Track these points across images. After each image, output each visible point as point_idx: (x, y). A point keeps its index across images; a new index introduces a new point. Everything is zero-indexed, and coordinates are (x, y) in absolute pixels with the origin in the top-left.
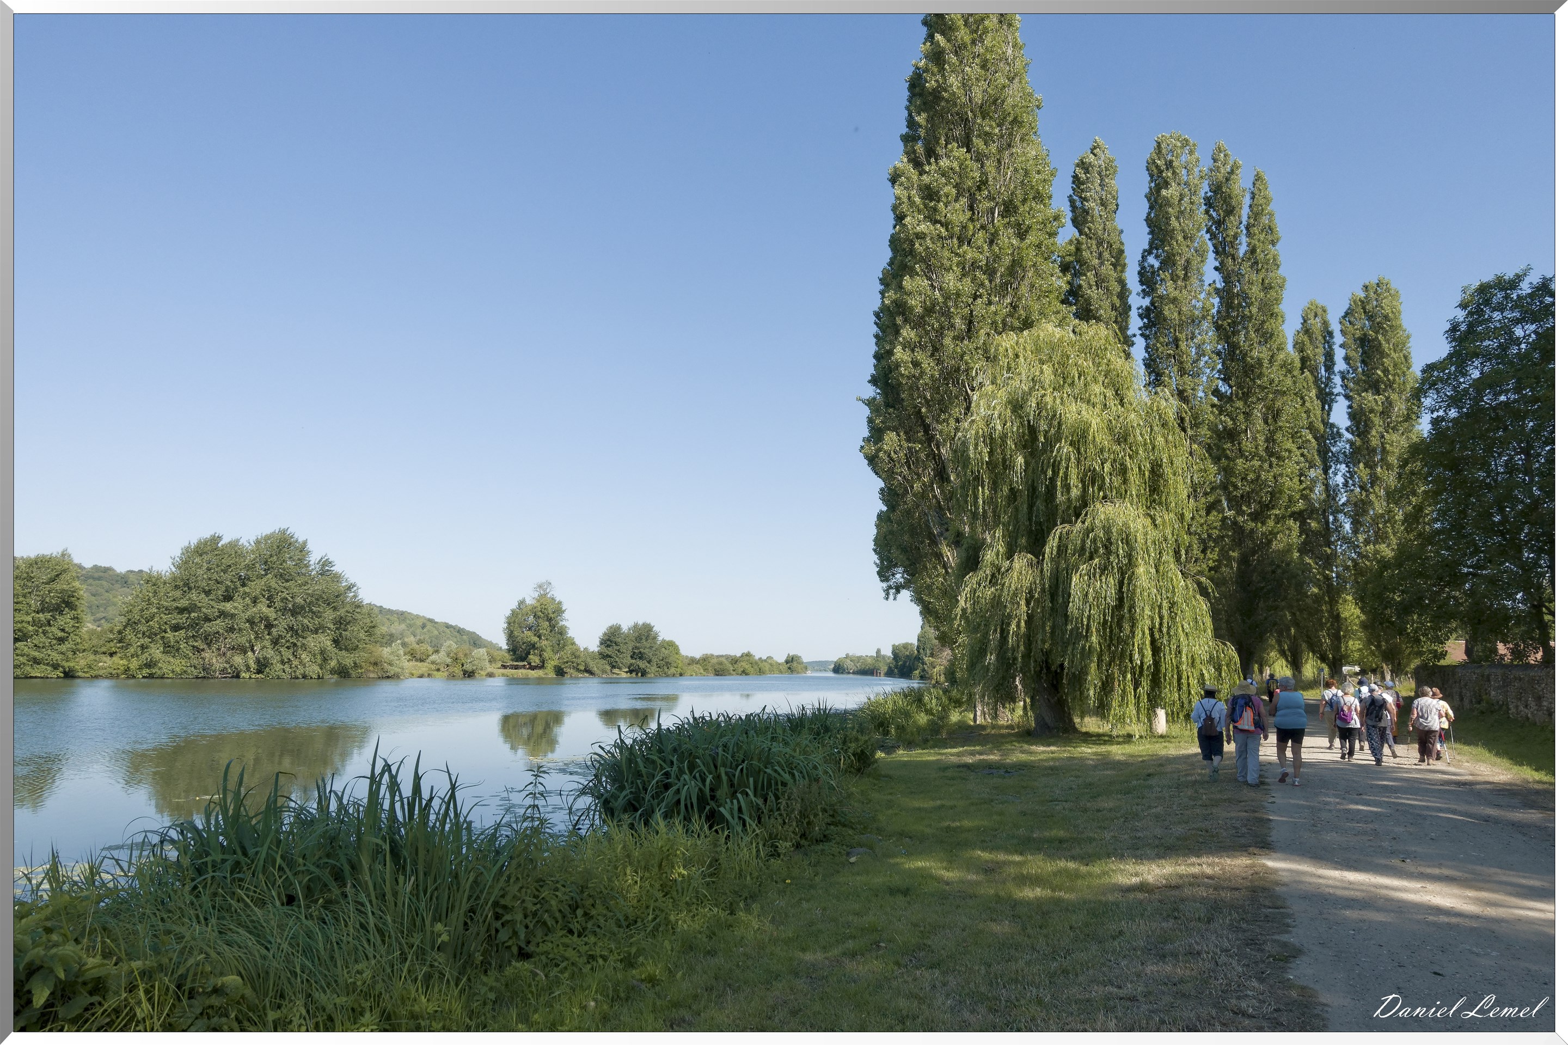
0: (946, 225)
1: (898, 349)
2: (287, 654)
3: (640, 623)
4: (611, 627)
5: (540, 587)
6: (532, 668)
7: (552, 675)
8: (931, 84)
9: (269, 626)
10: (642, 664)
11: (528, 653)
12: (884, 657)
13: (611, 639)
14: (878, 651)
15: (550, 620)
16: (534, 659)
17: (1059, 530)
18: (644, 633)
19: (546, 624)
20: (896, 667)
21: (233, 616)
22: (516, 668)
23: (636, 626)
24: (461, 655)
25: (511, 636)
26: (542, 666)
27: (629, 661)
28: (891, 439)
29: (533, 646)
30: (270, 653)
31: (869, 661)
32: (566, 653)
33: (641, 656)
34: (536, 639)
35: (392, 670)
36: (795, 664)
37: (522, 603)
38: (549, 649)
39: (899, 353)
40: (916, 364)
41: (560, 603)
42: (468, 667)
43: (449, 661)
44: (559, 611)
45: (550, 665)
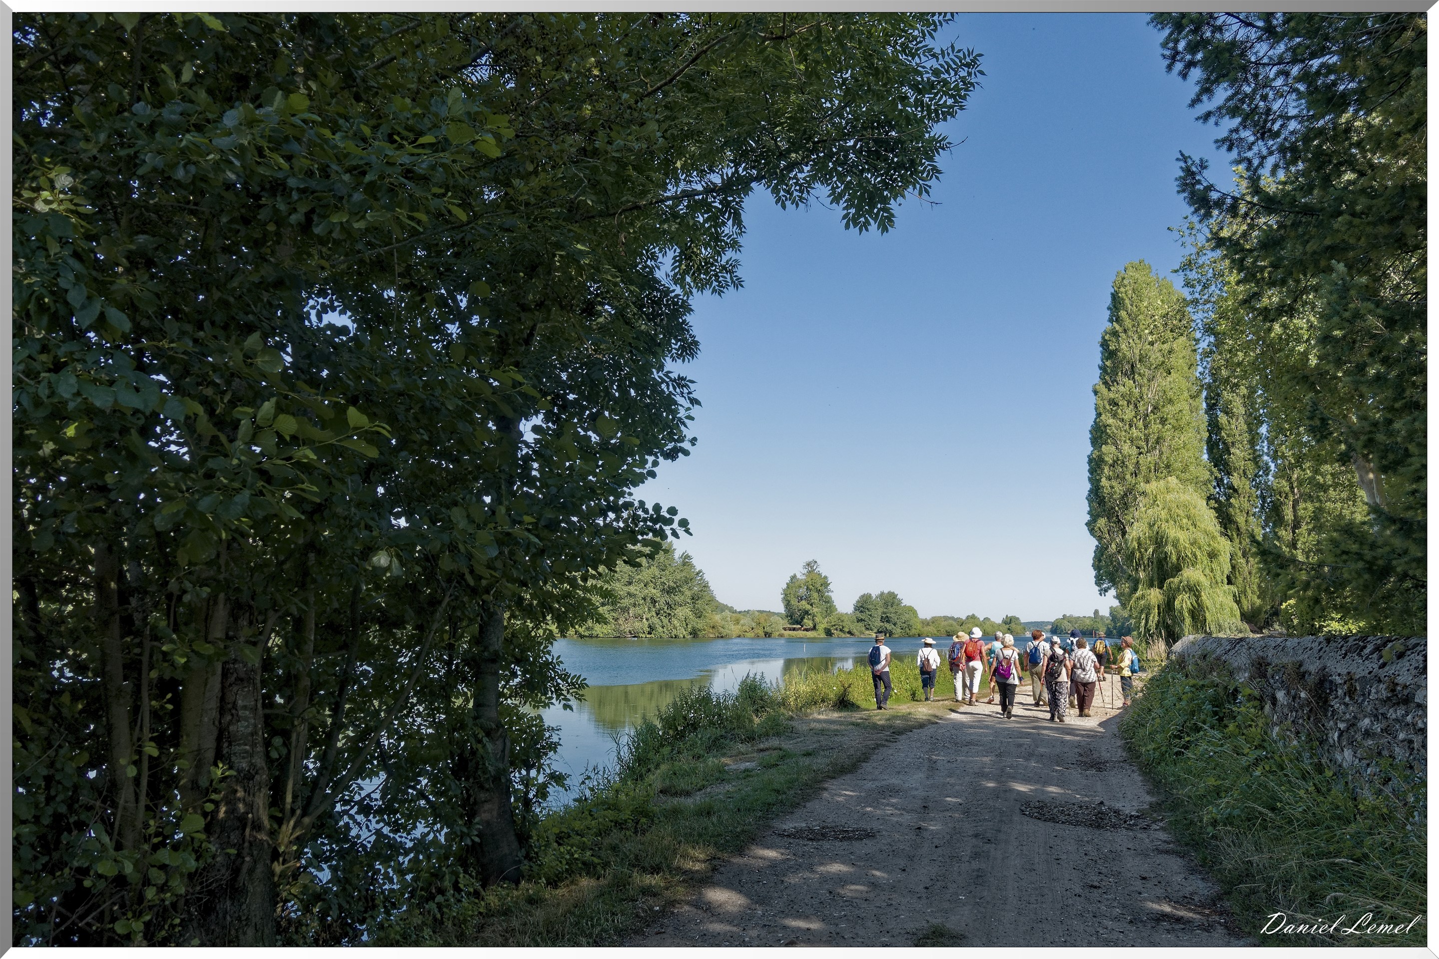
0: (1122, 420)
1: (1103, 480)
2: (666, 621)
3: (886, 592)
4: (863, 596)
5: (808, 565)
6: (807, 630)
7: (823, 635)
8: (1112, 348)
9: (654, 602)
10: (889, 626)
11: (802, 619)
12: (1102, 617)
13: (863, 605)
14: (1096, 612)
15: (819, 591)
16: (808, 623)
17: (1168, 581)
18: (890, 600)
19: (815, 595)
20: (1115, 628)
21: (635, 595)
22: (794, 629)
23: (882, 594)
24: (762, 621)
25: (788, 604)
26: (814, 628)
27: (878, 623)
28: (1102, 522)
29: (807, 613)
30: (656, 620)
31: (1088, 622)
32: (833, 619)
33: (888, 620)
34: (809, 607)
35: (724, 632)
36: (1013, 625)
37: (794, 577)
38: (819, 615)
39: (1104, 482)
40: (1112, 487)
41: (826, 577)
42: (768, 629)
43: (754, 625)
44: (825, 584)
45: (821, 627)
